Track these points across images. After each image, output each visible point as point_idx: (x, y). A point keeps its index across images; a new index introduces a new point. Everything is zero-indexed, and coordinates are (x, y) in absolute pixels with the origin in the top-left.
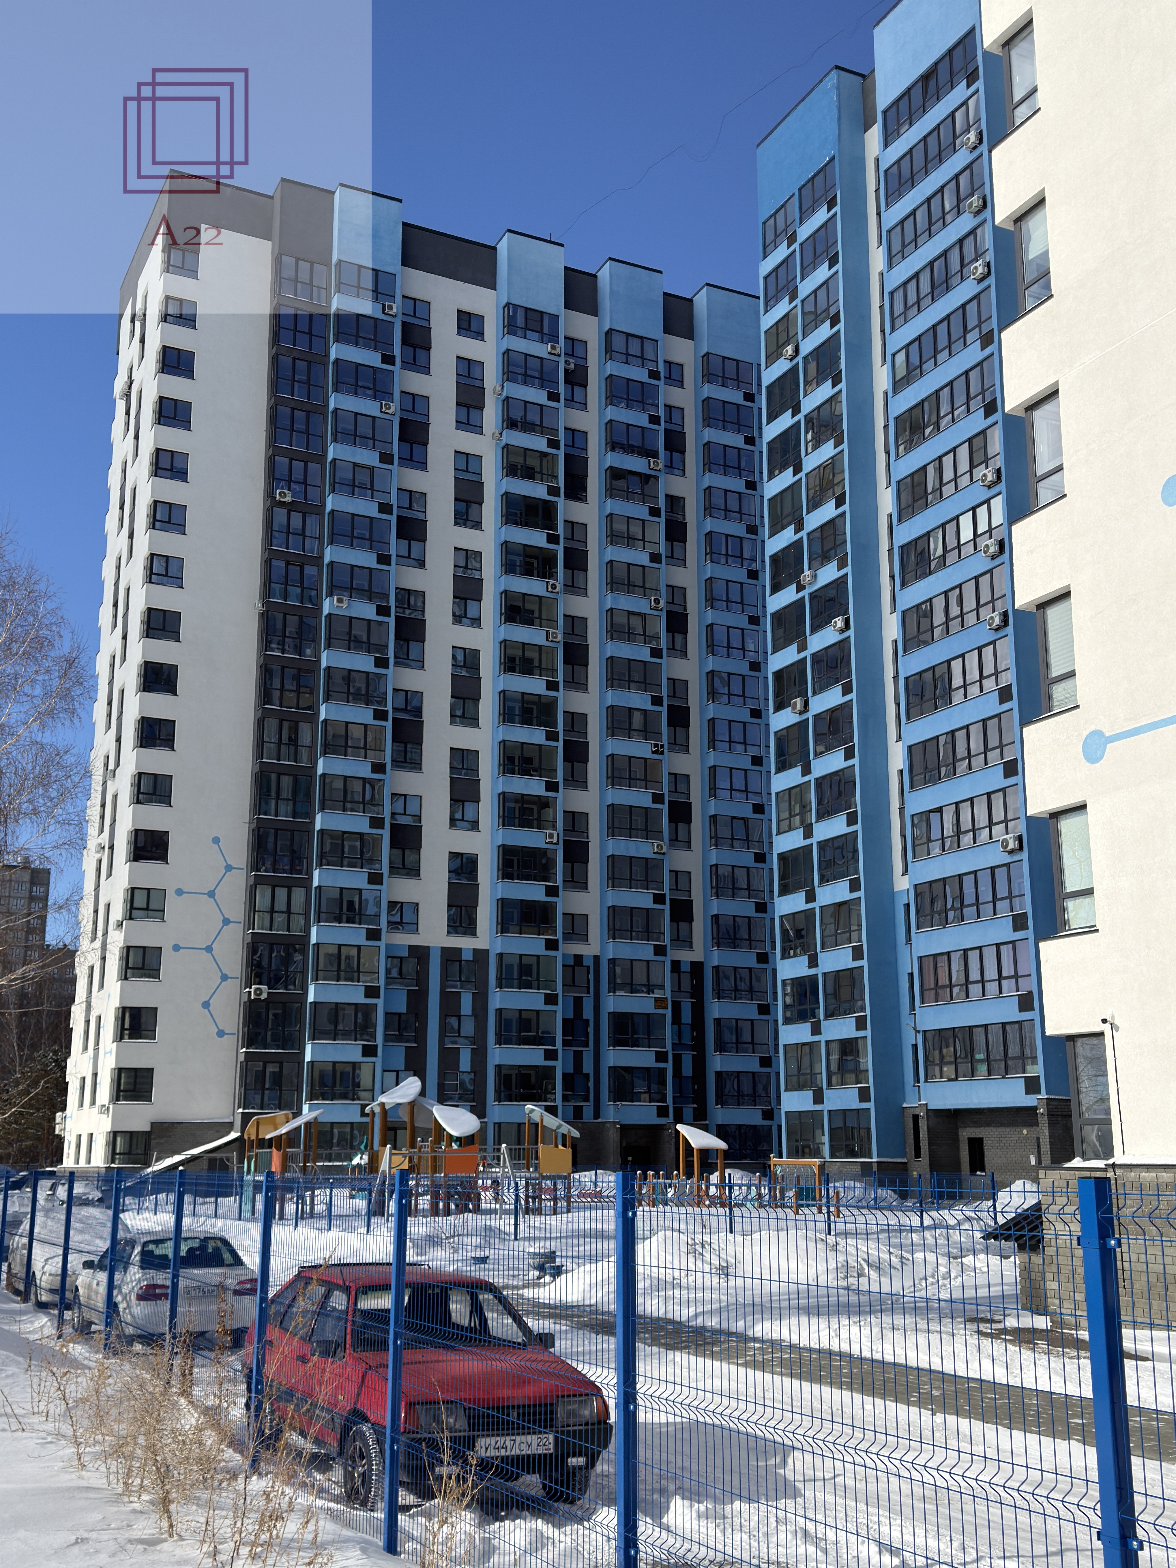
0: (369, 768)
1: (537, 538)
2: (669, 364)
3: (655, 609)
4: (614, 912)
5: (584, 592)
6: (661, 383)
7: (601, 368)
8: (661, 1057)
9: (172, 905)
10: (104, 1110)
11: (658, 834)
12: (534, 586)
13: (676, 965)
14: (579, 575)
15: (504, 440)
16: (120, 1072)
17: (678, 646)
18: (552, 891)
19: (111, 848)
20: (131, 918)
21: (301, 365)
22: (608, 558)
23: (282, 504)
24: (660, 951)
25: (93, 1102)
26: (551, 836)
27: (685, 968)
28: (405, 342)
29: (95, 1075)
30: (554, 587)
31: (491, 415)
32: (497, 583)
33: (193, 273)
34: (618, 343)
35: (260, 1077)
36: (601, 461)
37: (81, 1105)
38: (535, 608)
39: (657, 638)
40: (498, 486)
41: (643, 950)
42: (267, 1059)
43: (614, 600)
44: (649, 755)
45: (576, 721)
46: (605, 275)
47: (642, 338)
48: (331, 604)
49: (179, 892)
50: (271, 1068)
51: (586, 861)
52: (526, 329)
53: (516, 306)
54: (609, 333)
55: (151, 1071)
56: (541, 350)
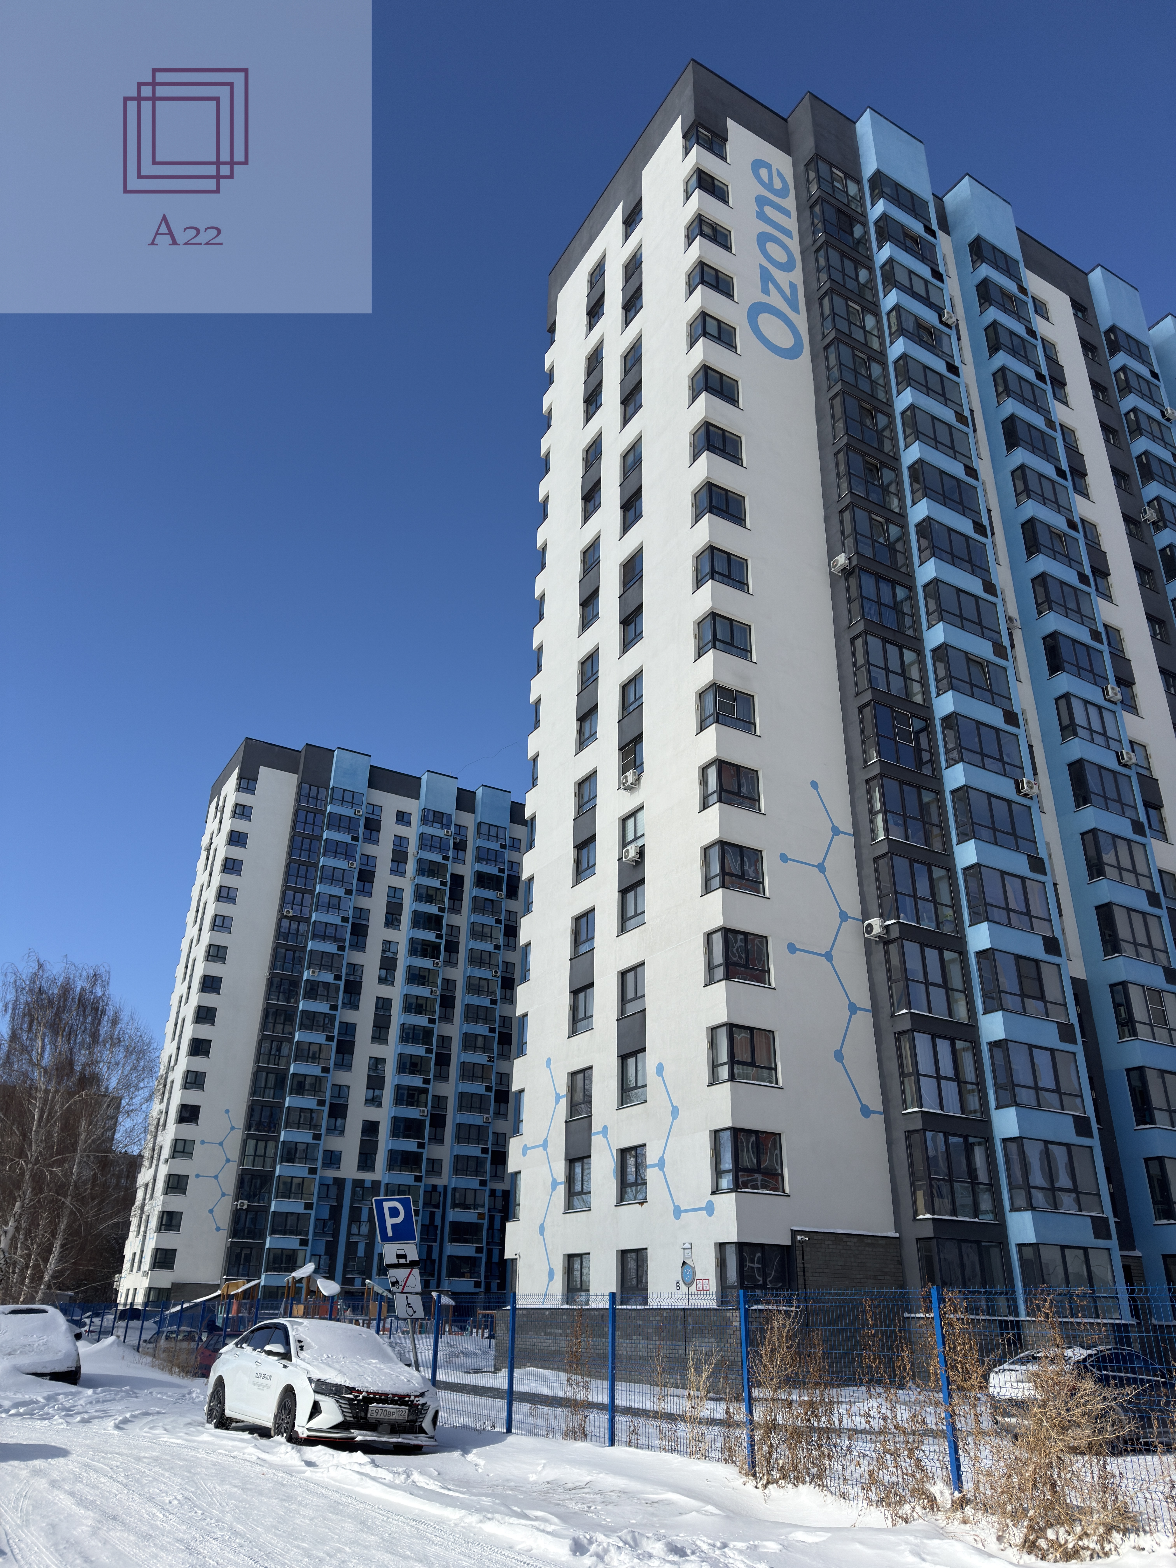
0: (320, 1069)
1: (430, 936)
2: (513, 839)
3: (495, 976)
4: (457, 1158)
5: (456, 965)
6: (507, 851)
7: (474, 843)
8: (479, 1250)
9: (198, 1150)
10: (146, 1274)
11: (487, 1111)
12: (427, 963)
13: (493, 1192)
14: (453, 955)
15: (416, 881)
16: (157, 1251)
17: (508, 997)
18: (421, 1145)
19: (167, 1112)
20: (173, 1157)
21: (307, 841)
22: (470, 947)
23: (287, 917)
24: (483, 1183)
25: (139, 1269)
26: (423, 1111)
27: (499, 1194)
28: (366, 828)
29: (142, 1252)
30: (437, 964)
31: (411, 867)
32: (405, 961)
33: (252, 791)
34: (484, 829)
35: (238, 1256)
36: (471, 893)
37: (131, 1270)
38: (426, 974)
39: (495, 993)
40: (411, 907)
41: (472, 1182)
42: (243, 1246)
43: (472, 971)
44: (485, 1063)
45: (445, 1041)
46: (479, 793)
47: (498, 827)
48: (308, 974)
49: (203, 1142)
50: (246, 1251)
51: (444, 1126)
52: (433, 821)
53: (428, 810)
54: (479, 824)
55: (175, 1250)
56: (442, 833)
